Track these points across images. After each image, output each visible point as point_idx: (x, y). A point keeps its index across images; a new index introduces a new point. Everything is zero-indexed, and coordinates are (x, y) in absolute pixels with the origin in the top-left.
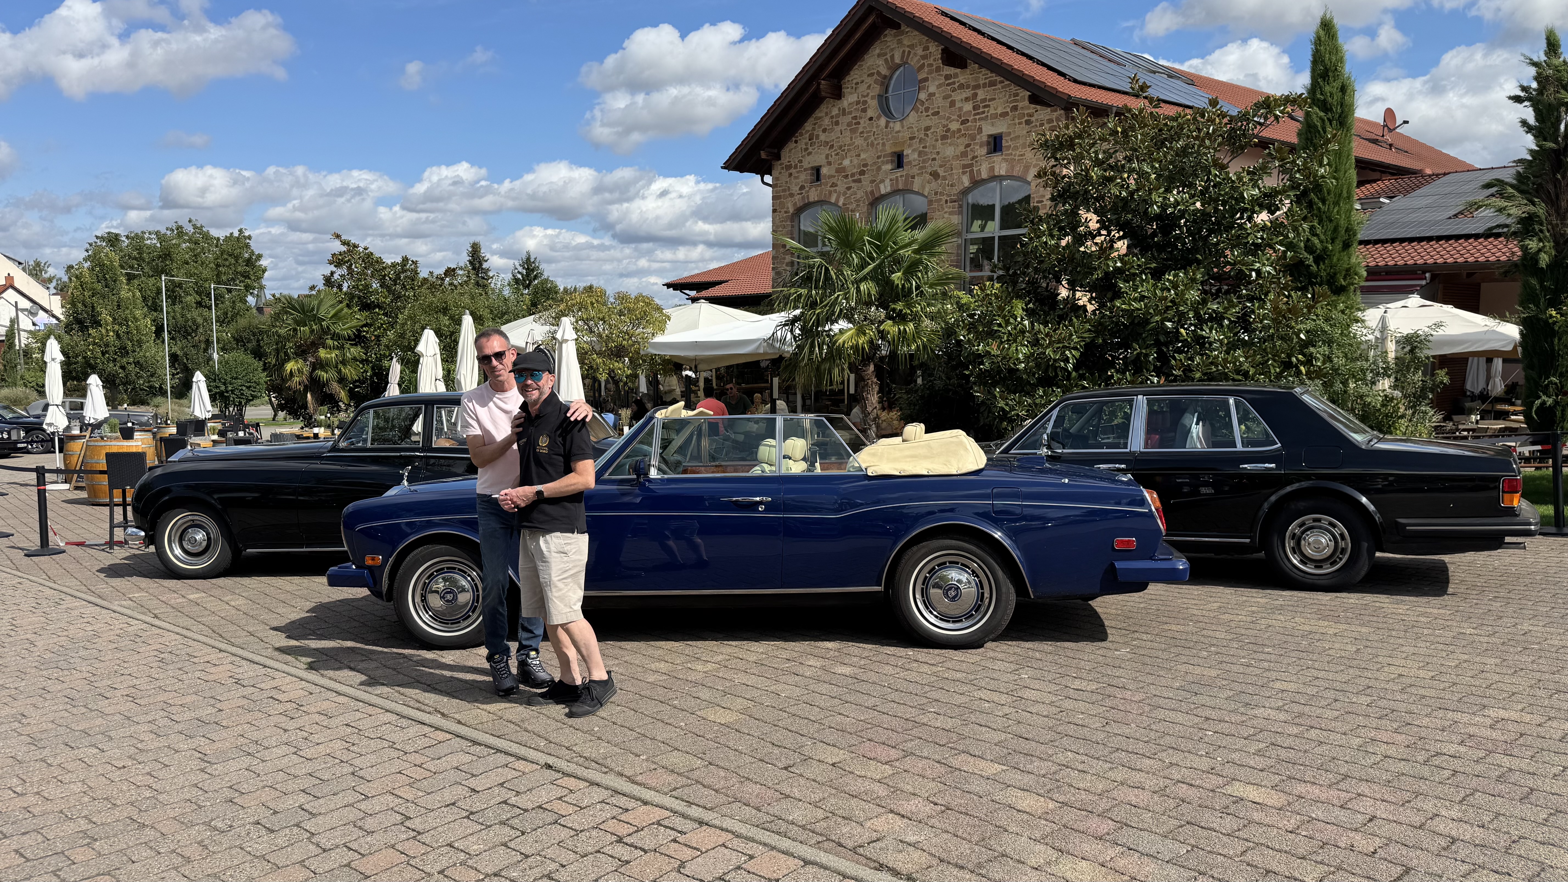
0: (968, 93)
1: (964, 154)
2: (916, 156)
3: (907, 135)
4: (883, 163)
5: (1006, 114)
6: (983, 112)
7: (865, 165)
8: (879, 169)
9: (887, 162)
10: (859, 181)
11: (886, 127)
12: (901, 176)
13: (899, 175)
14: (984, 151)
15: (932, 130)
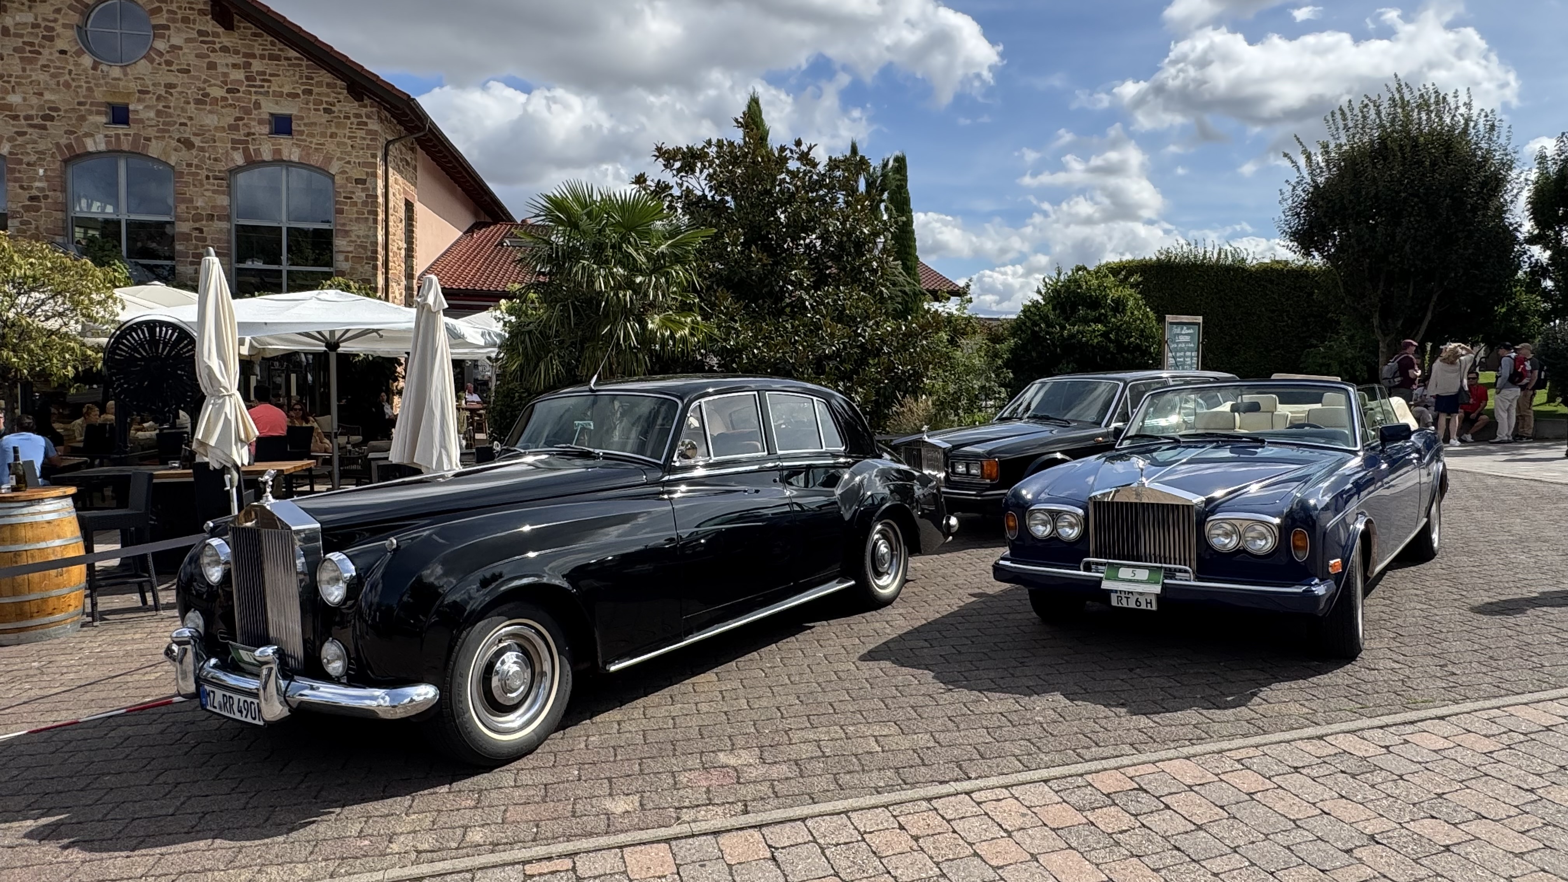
0: (238, 59)
1: (234, 128)
2: (152, 114)
3: (134, 86)
4: (90, 112)
5: (297, 95)
6: (263, 87)
7: (57, 109)
8: (82, 118)
9: (99, 113)
10: (44, 128)
11: (95, 68)
12: (126, 135)
13: (121, 132)
14: (266, 129)
15: (179, 89)
